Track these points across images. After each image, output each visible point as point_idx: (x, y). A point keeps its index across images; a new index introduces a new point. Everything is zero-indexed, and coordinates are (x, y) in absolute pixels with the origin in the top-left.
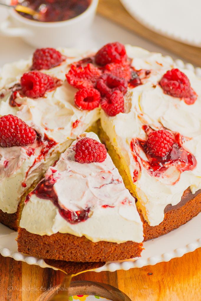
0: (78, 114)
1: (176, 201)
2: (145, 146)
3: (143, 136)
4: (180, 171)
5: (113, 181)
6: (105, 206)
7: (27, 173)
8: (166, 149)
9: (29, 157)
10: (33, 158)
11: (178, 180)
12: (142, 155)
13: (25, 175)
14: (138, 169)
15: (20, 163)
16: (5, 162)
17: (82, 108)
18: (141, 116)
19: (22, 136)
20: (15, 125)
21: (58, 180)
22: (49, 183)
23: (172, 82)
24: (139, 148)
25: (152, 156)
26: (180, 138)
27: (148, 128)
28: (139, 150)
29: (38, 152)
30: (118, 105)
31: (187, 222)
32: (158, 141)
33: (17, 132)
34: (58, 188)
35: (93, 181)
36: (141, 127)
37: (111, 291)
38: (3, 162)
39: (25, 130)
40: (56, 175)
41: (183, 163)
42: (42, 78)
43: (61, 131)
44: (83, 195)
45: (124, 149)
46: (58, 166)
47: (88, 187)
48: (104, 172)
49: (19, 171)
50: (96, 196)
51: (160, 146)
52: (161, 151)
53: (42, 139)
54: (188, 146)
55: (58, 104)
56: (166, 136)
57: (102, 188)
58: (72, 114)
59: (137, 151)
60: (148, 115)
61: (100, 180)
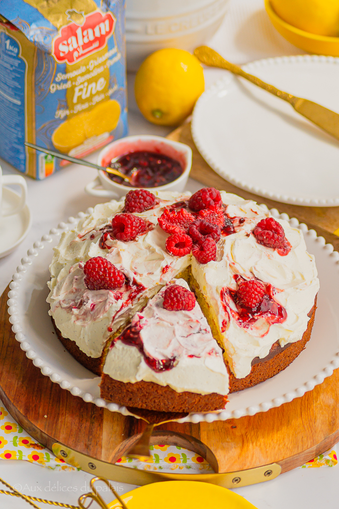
0: (168, 259)
1: (264, 353)
2: (235, 295)
3: (233, 286)
4: (270, 323)
5: (201, 330)
6: (191, 356)
7: (114, 317)
8: (256, 299)
9: (116, 301)
10: (120, 302)
11: (267, 333)
12: (232, 305)
13: (112, 319)
14: (227, 319)
15: (107, 307)
16: (92, 304)
17: (173, 254)
18: (233, 265)
19: (110, 280)
20: (104, 268)
21: (145, 327)
22: (135, 329)
23: (266, 231)
24: (229, 298)
25: (242, 306)
26: (271, 289)
28: (229, 300)
29: (125, 296)
30: (210, 253)
31: (274, 375)
32: (248, 292)
33: (106, 275)
34: (144, 335)
35: (180, 330)
36: (232, 276)
37: (193, 443)
38: (90, 305)
39: (114, 273)
40: (143, 321)
41: (273, 315)
43: (151, 276)
44: (169, 344)
45: (213, 298)
46: (146, 312)
47: (175, 335)
48: (192, 321)
49: (105, 315)
50: (183, 345)
51: (250, 296)
52: (252, 302)
53: (131, 283)
54: (278, 298)
55: (149, 248)
56: (257, 287)
57: (189, 337)
58: (163, 259)
59: (227, 301)
60: (240, 265)
61: (187, 329)
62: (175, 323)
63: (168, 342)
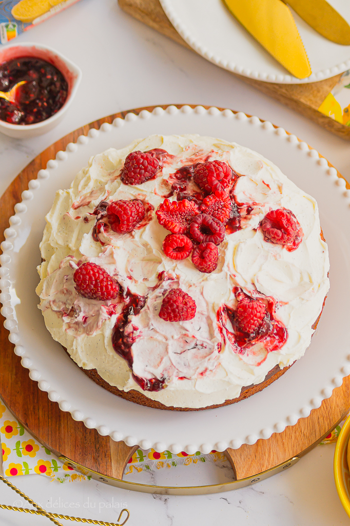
2: (232, 314)
3: (232, 302)
4: (268, 351)
5: (197, 345)
6: (181, 378)
8: (255, 324)
9: (109, 317)
11: (264, 360)
12: (229, 326)
14: (223, 342)
15: (100, 323)
16: (84, 317)
17: (170, 258)
18: (233, 277)
20: (96, 280)
21: (137, 340)
22: (127, 340)
24: (227, 317)
25: (238, 329)
26: (274, 306)
27: (240, 291)
28: (226, 320)
29: (119, 310)
32: (246, 318)
33: (98, 289)
34: (135, 349)
35: (173, 346)
36: (232, 289)
38: (82, 317)
40: (136, 333)
41: (272, 339)
42: (131, 215)
43: (146, 282)
44: (161, 362)
47: (168, 353)
48: (188, 336)
50: (174, 364)
51: (249, 322)
52: (250, 327)
53: (125, 293)
56: (257, 312)
57: (183, 354)
58: (160, 262)
59: (224, 321)
60: (241, 275)
61: (182, 344)
62: (169, 336)
63: (159, 360)
